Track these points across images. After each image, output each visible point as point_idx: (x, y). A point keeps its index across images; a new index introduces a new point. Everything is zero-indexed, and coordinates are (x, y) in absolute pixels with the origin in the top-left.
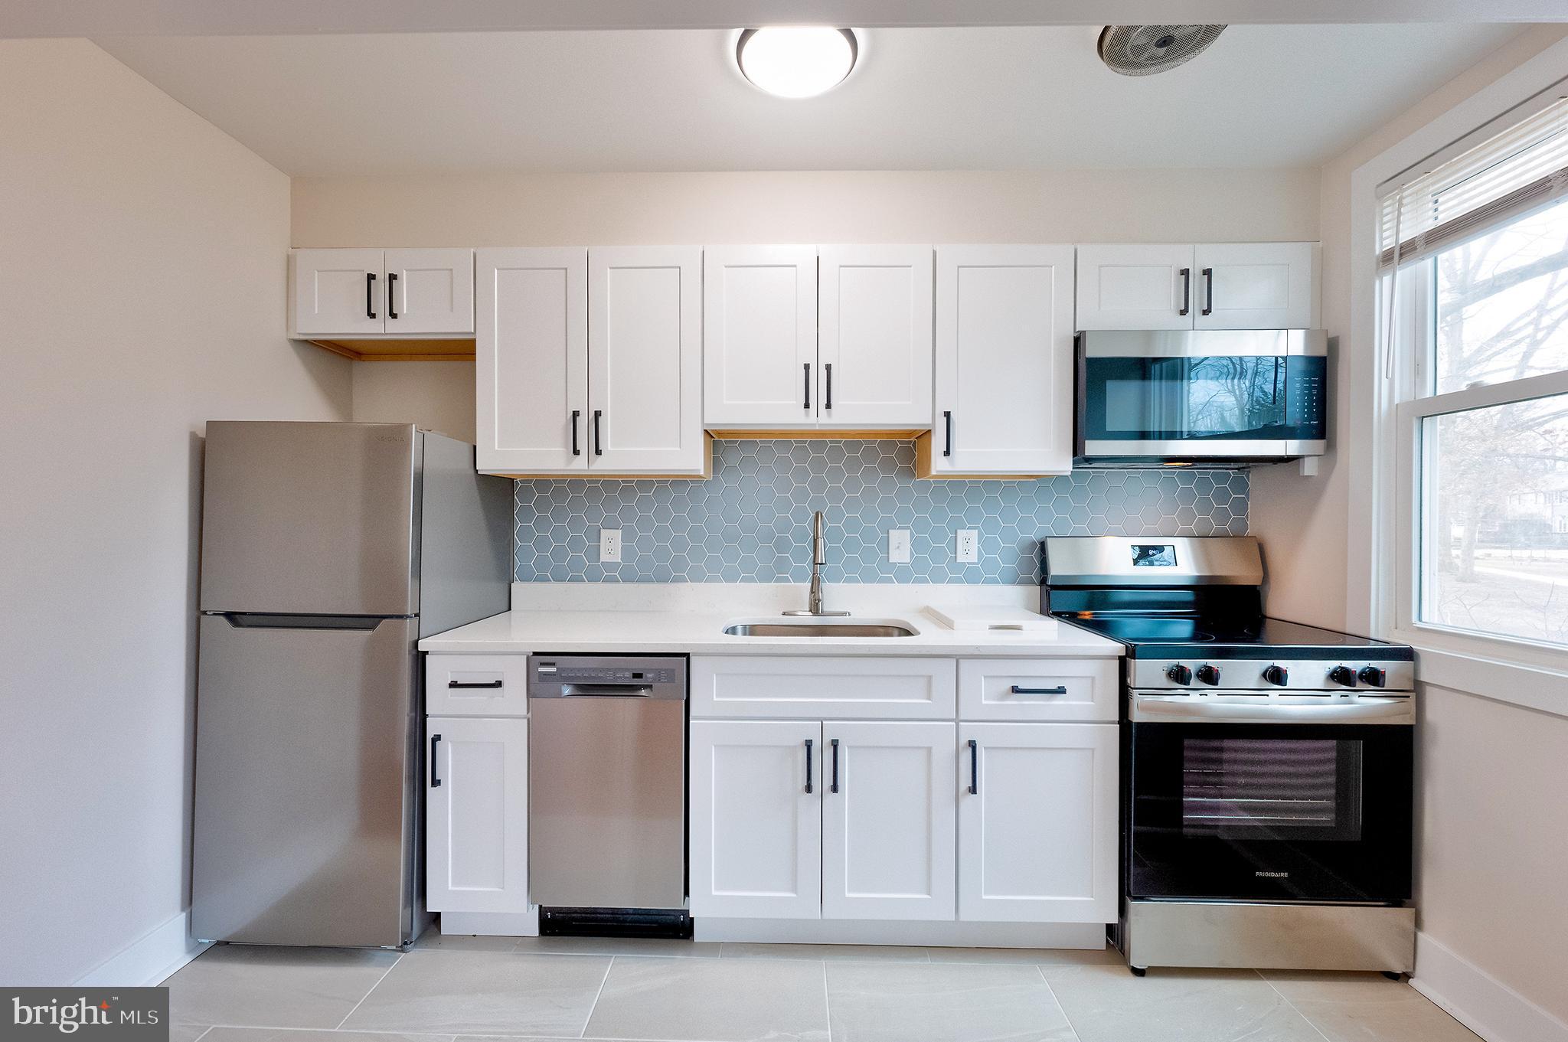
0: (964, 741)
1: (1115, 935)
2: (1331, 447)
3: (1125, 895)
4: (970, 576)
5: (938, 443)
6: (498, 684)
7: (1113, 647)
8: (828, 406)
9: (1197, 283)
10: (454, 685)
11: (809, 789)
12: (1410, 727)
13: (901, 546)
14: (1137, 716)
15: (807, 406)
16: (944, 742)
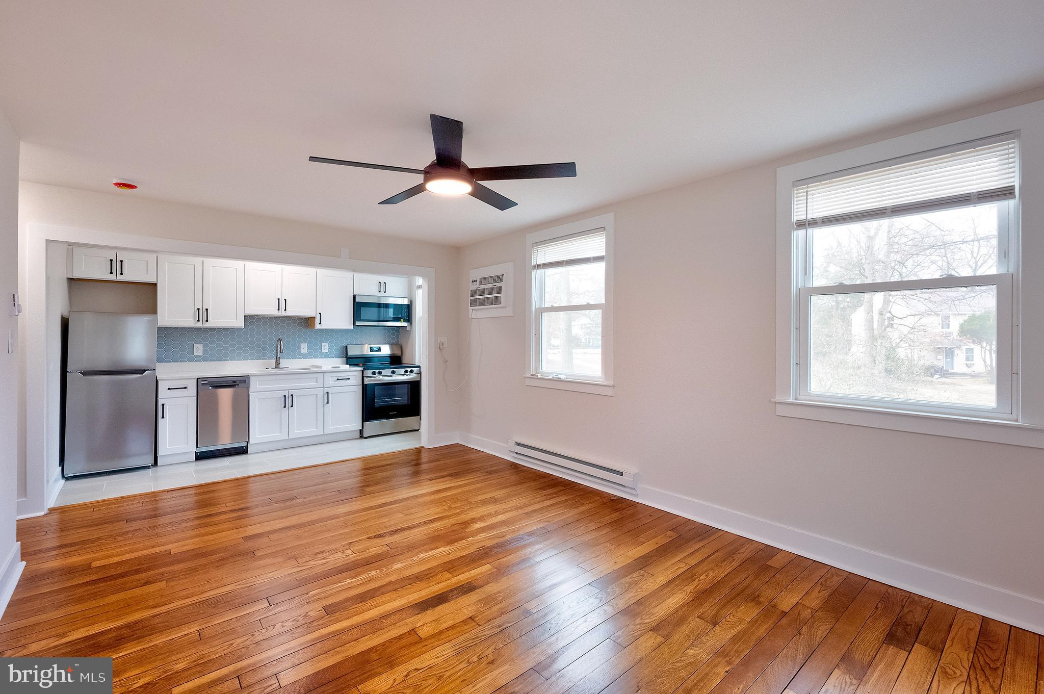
0: (325, 392)
1: (361, 432)
2: (411, 324)
3: (363, 421)
4: (326, 356)
5: (317, 321)
6: (185, 388)
7: (361, 369)
8: (285, 310)
9: (382, 285)
10: (169, 389)
11: (285, 407)
12: (419, 381)
13: (304, 348)
14: (365, 383)
15: (279, 310)
16: (320, 392)
